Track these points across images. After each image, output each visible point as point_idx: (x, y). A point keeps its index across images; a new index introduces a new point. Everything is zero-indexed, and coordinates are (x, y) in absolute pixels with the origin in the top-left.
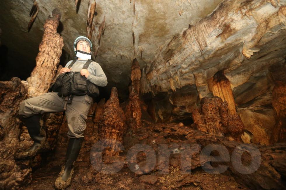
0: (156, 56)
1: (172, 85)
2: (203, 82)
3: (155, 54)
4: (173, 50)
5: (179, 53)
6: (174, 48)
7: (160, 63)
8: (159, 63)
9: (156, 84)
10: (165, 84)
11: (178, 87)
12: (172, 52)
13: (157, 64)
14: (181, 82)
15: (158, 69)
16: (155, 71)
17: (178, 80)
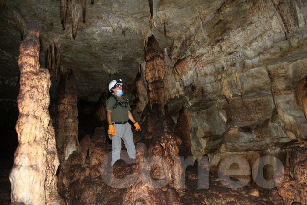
0: (192, 29)
1: (226, 88)
2: (286, 87)
3: (191, 25)
4: (228, 22)
5: (240, 29)
6: (229, 19)
7: (201, 44)
8: (198, 43)
9: (193, 84)
10: (210, 83)
11: (237, 93)
12: (225, 24)
13: (194, 46)
14: (242, 84)
15: (197, 55)
16: (192, 60)
17: (238, 79)
